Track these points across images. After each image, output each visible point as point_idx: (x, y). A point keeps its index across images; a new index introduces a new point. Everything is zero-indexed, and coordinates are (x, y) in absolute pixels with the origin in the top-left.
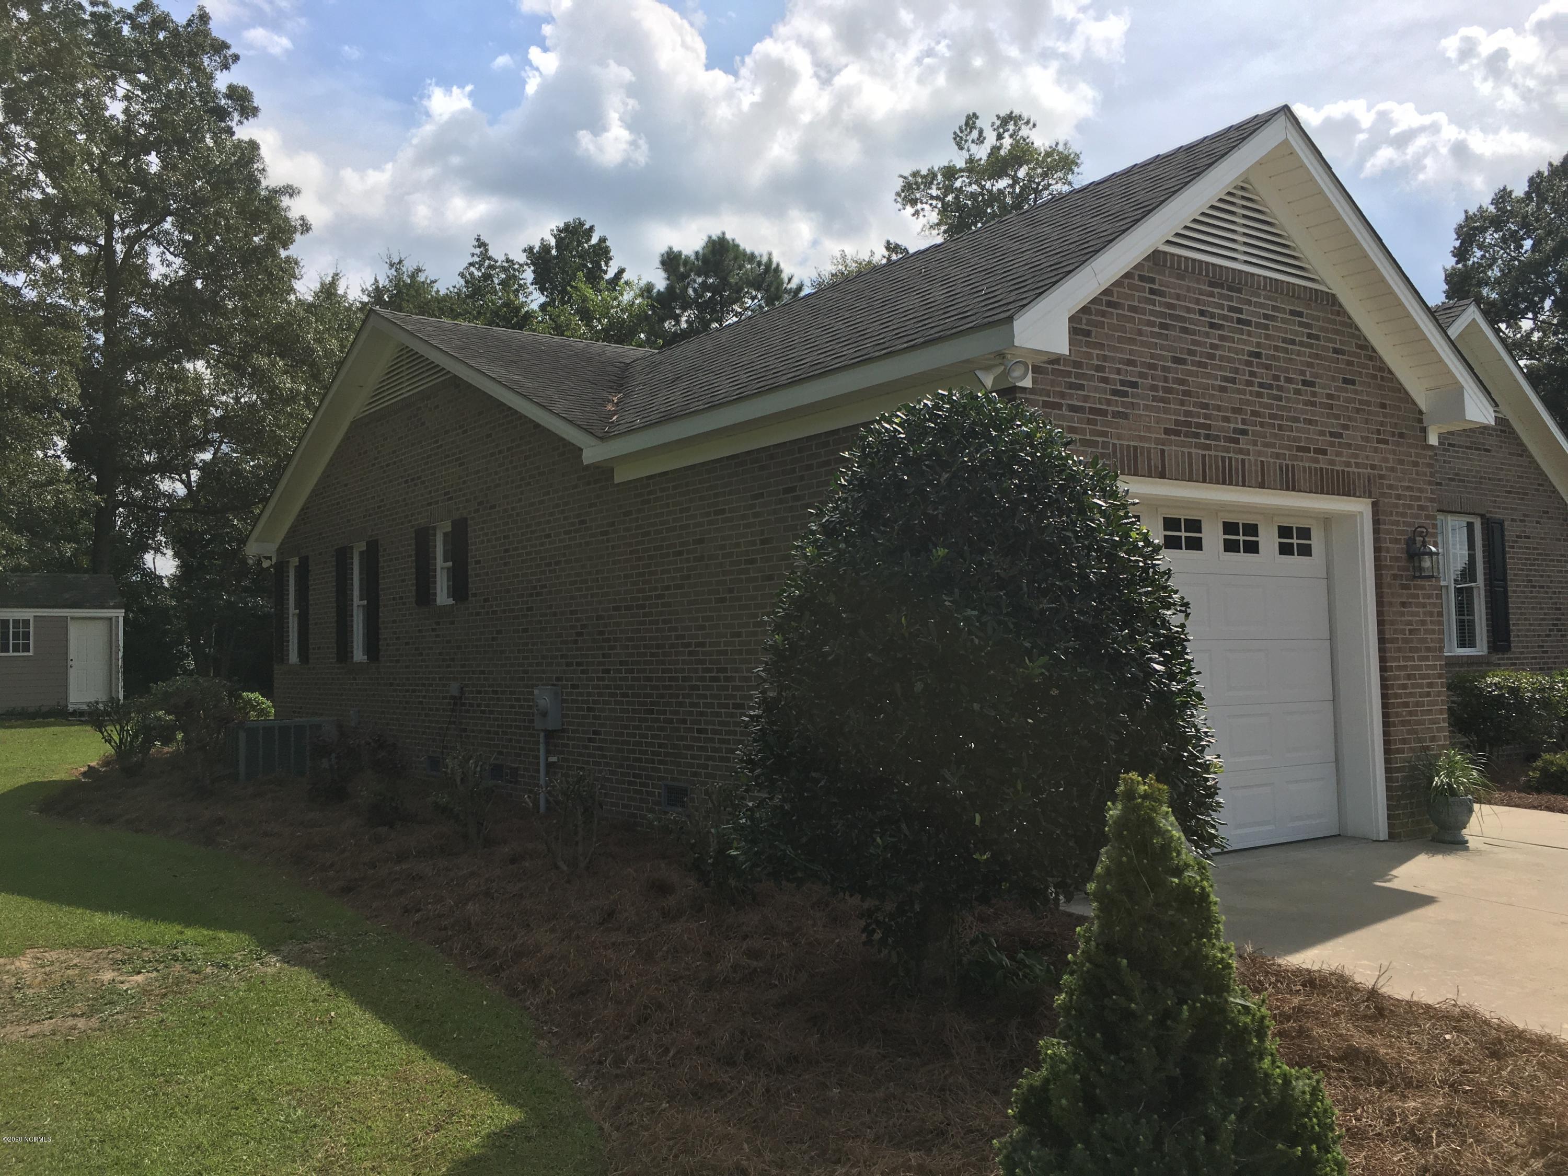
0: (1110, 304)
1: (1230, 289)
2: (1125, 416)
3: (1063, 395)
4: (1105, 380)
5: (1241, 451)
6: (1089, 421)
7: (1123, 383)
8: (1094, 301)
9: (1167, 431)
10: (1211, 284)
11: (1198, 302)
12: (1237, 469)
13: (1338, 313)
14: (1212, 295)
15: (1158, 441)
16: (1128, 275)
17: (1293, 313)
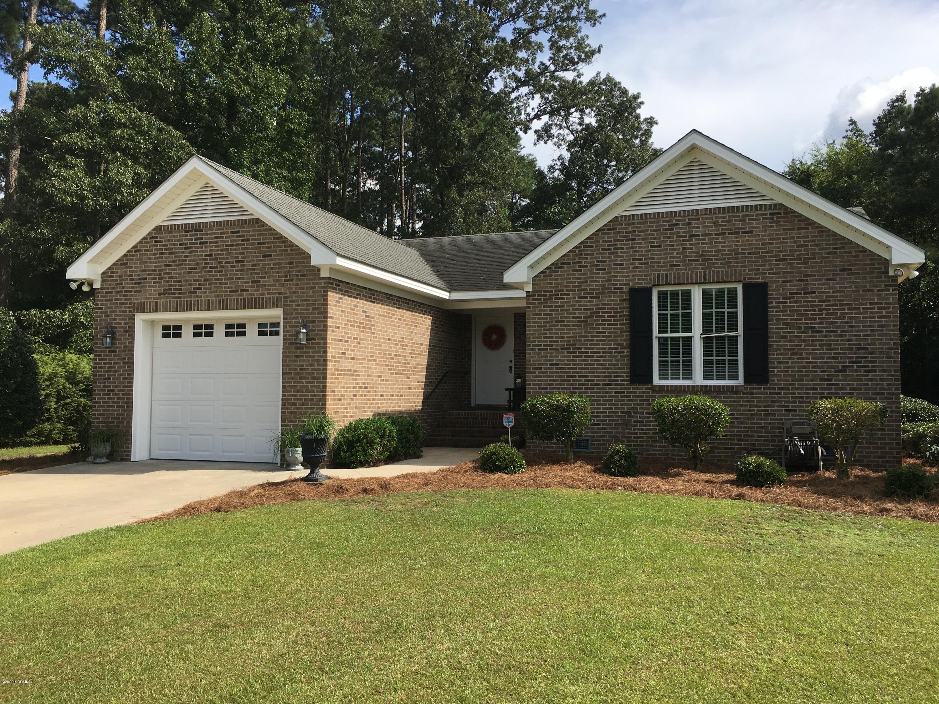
0: (136, 251)
1: (196, 231)
2: (140, 291)
3: (113, 288)
4: (132, 280)
5: (197, 297)
6: (124, 296)
7: (140, 279)
8: (129, 251)
9: (159, 294)
10: (186, 232)
11: (179, 240)
12: (194, 304)
13: (263, 226)
14: (187, 236)
15: (154, 298)
16: (145, 238)
17: (232, 233)
